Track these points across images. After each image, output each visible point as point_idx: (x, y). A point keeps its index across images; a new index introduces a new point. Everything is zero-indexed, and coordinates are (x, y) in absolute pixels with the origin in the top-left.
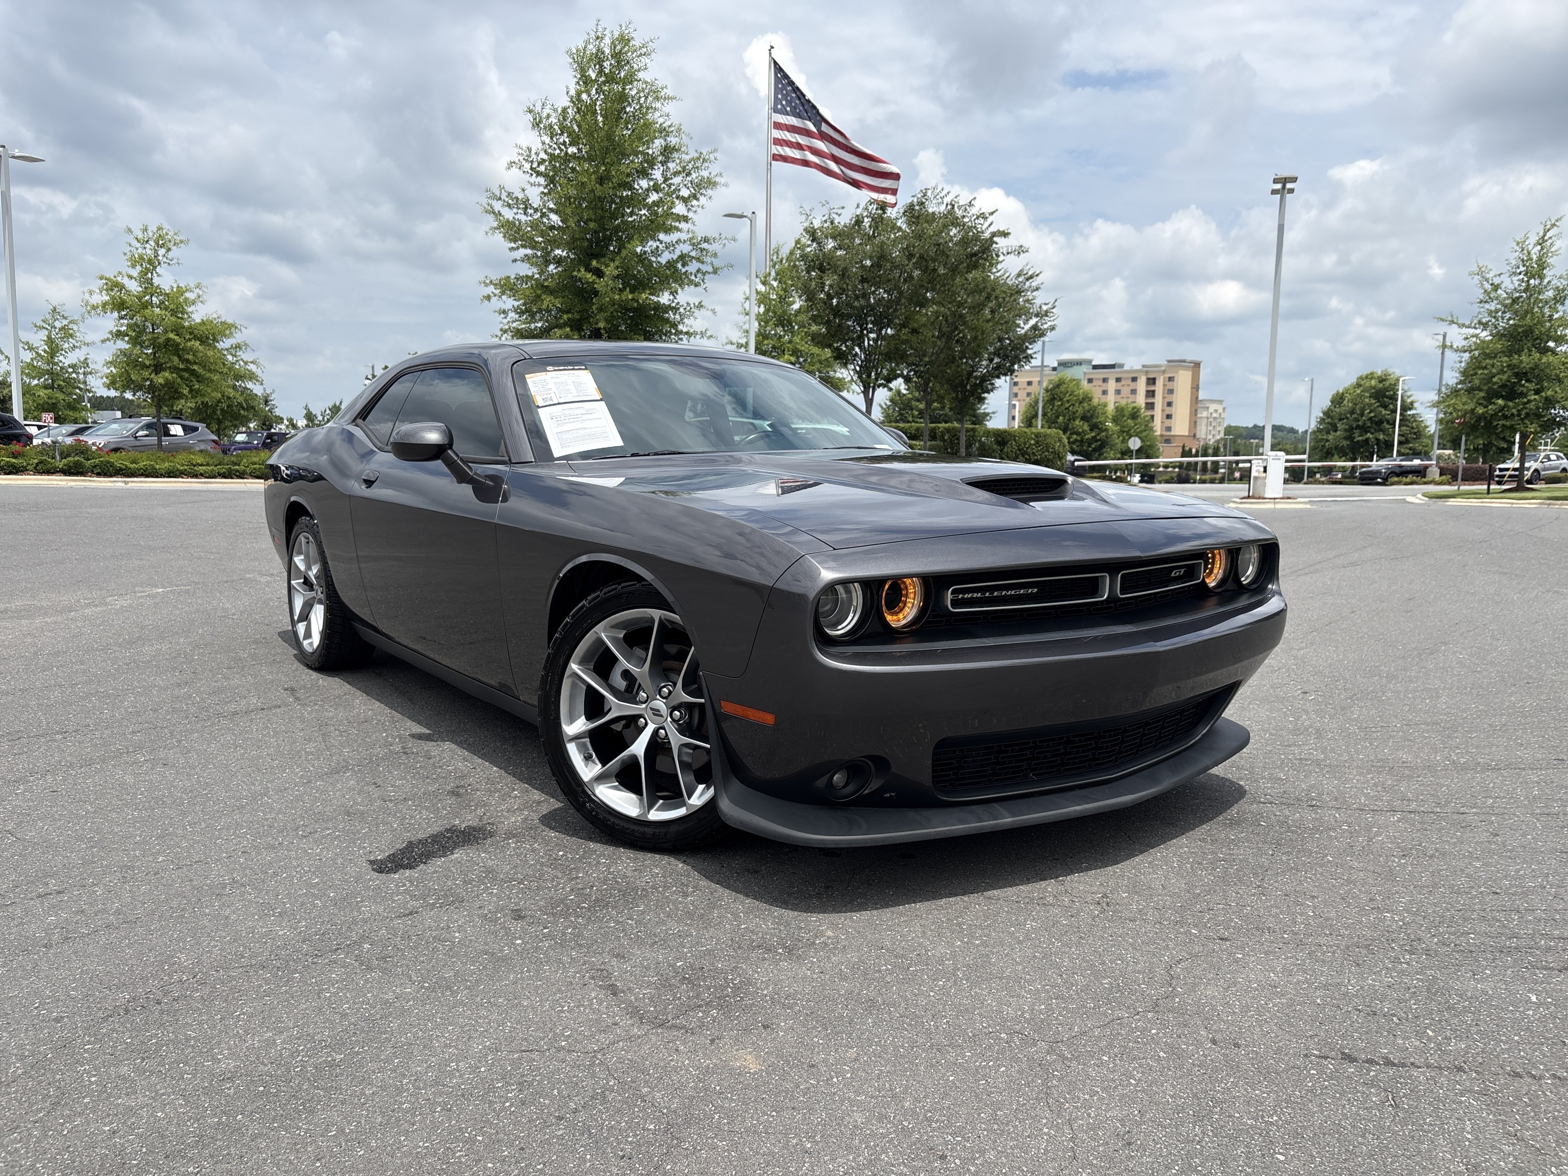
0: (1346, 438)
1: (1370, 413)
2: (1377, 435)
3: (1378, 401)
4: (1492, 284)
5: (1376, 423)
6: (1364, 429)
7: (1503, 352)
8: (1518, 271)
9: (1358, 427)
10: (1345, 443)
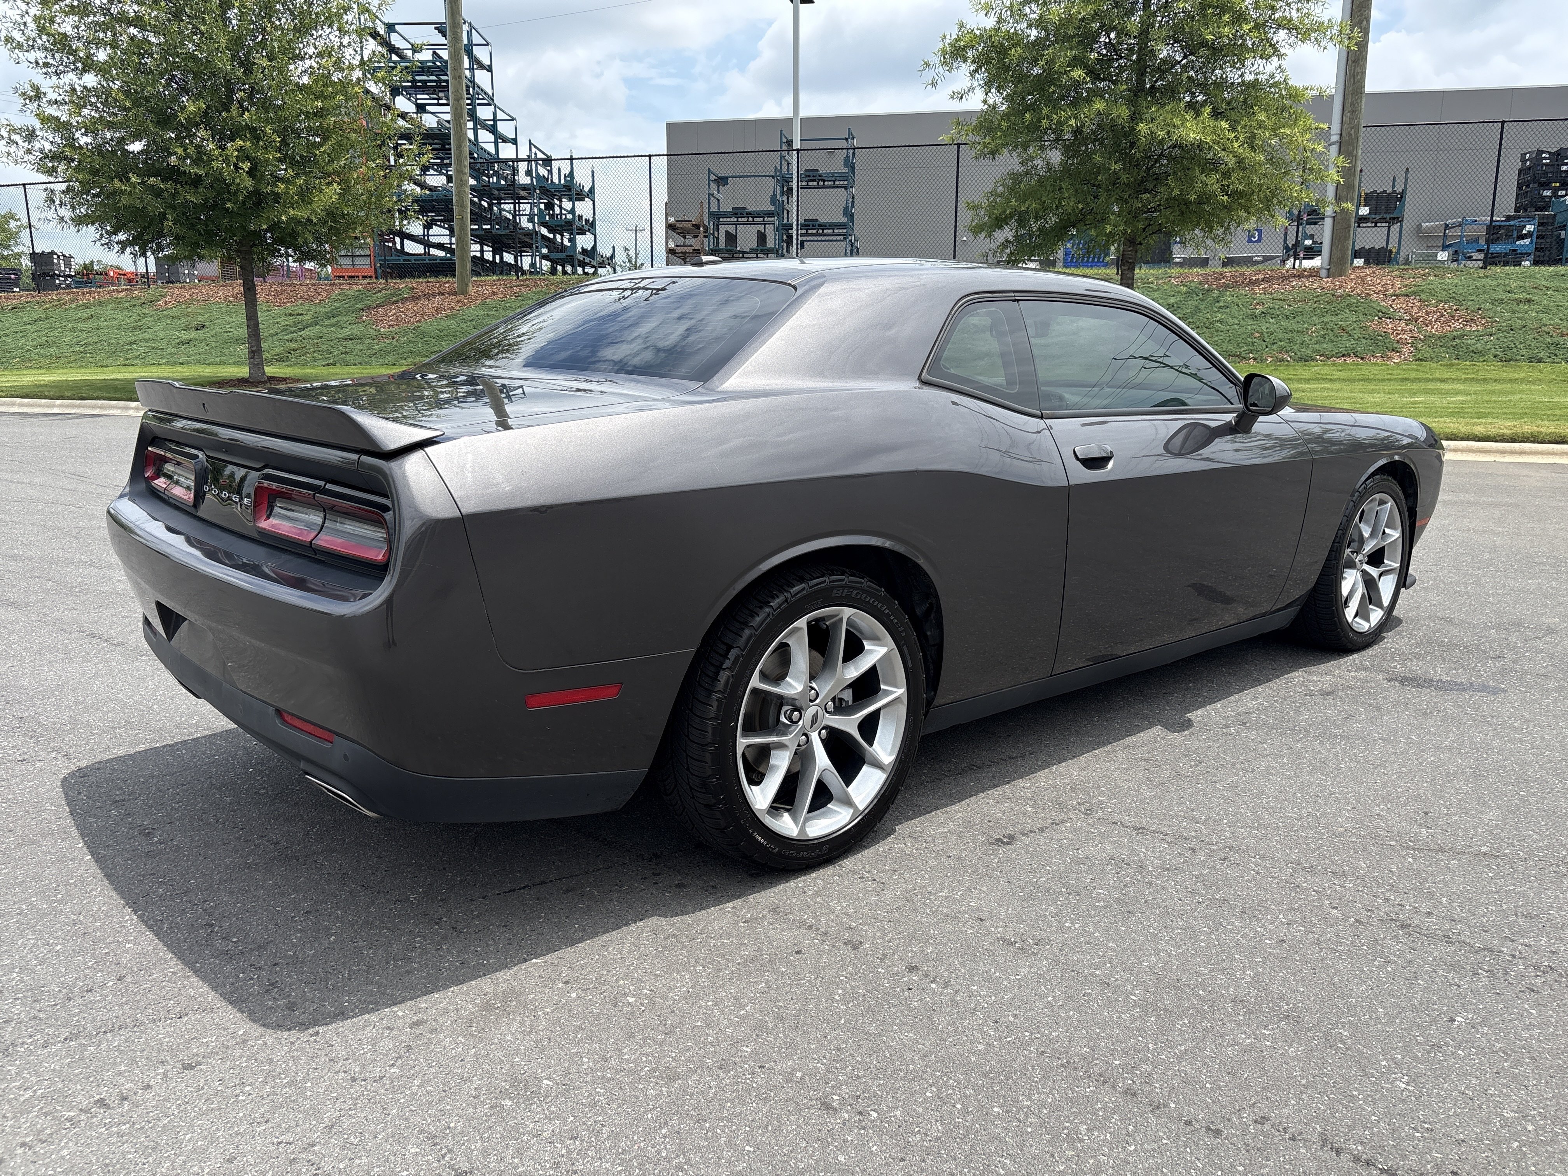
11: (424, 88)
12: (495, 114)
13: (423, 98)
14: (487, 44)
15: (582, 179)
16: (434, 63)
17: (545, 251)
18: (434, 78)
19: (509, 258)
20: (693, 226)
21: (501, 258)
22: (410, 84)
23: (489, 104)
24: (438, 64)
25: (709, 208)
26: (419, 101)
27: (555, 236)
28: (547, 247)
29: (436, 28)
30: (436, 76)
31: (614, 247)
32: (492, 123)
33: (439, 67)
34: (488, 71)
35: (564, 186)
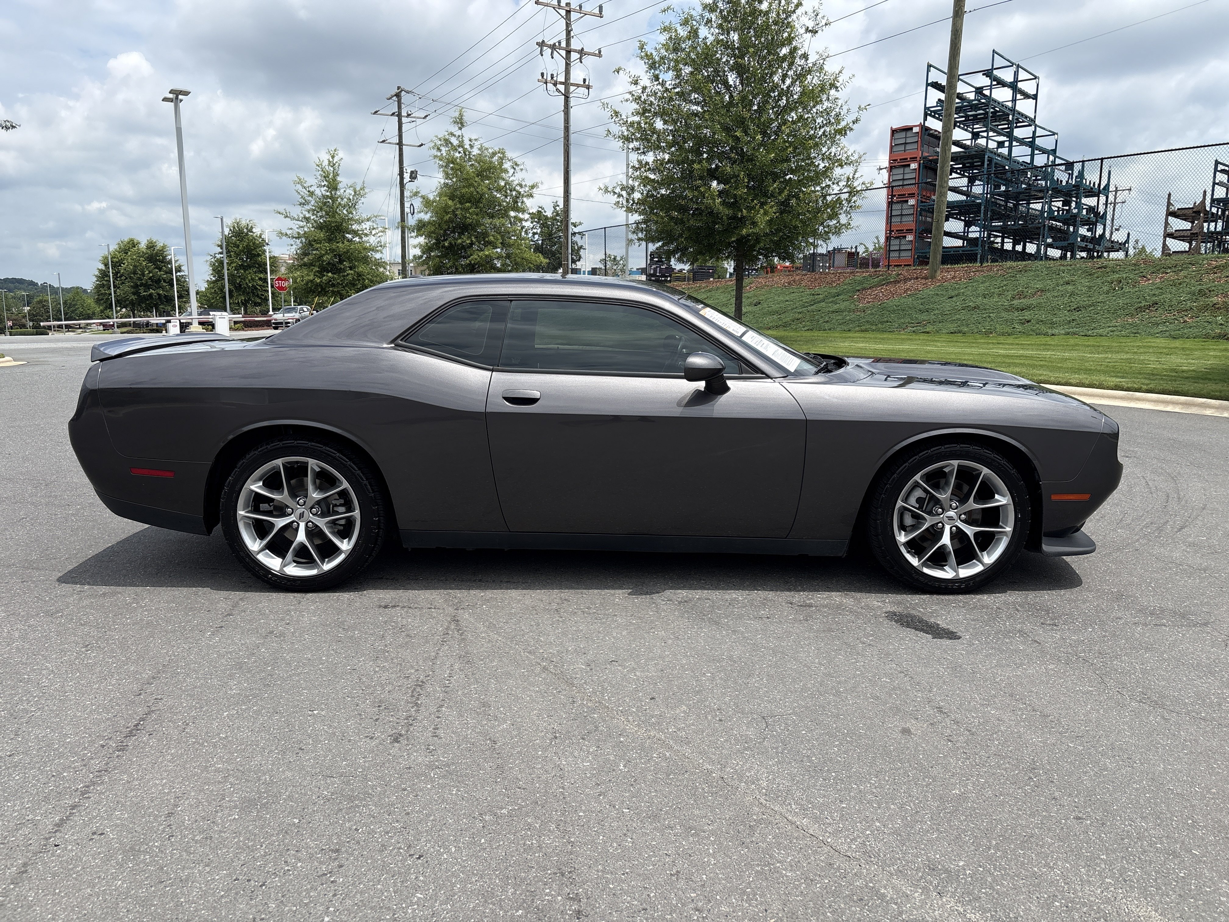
0: (134, 294)
1: (149, 273)
2: (158, 291)
3: (154, 264)
4: (309, 191)
5: (156, 282)
6: (147, 287)
7: (325, 240)
8: (323, 184)
9: (142, 285)
10: (134, 297)
11: (976, 119)
12: (1034, 132)
13: (978, 127)
14: (1035, 78)
15: (1092, 177)
16: (979, 101)
17: (1049, 240)
18: (981, 112)
19: (1031, 248)
20: (1194, 212)
21: (1024, 247)
22: (964, 119)
23: (1030, 125)
24: (983, 101)
25: (1213, 194)
26: (975, 130)
27: (1068, 228)
28: (1052, 237)
29: (983, 74)
30: (983, 110)
31: (1129, 234)
32: (1031, 140)
33: (983, 103)
34: (1033, 99)
35: (1074, 186)
